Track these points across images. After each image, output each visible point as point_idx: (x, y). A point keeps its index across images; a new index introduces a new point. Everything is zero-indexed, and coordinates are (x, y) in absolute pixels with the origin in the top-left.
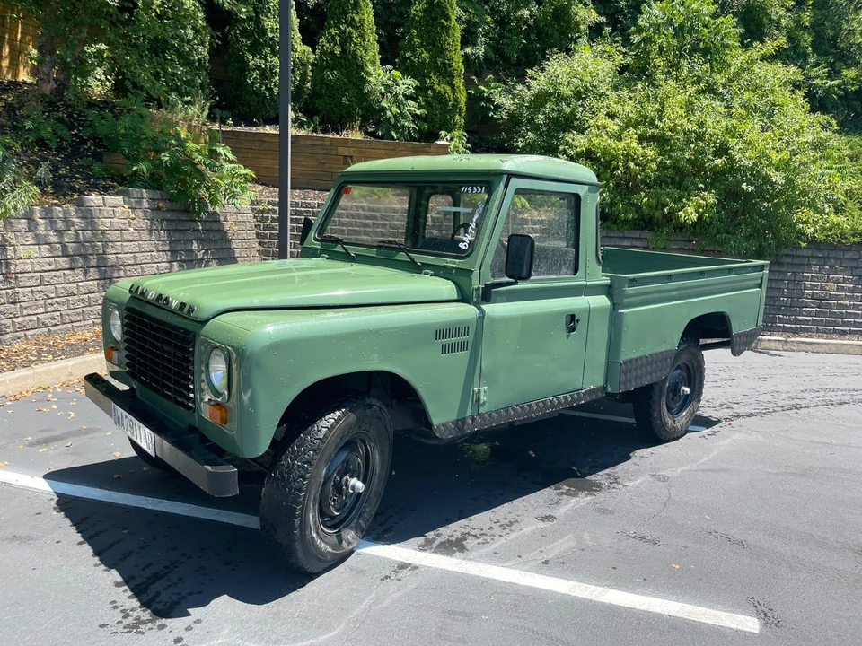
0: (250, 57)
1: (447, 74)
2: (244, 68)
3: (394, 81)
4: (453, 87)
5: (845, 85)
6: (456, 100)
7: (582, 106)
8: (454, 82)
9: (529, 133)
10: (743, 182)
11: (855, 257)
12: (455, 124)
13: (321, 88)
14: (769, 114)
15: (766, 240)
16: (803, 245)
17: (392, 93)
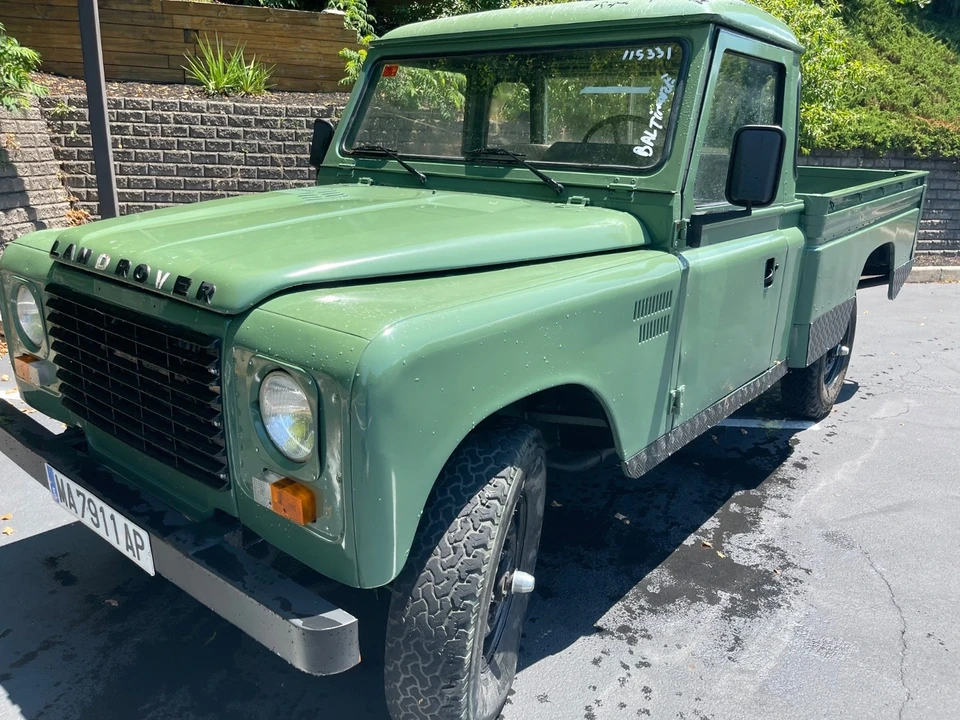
16: (806, 152)
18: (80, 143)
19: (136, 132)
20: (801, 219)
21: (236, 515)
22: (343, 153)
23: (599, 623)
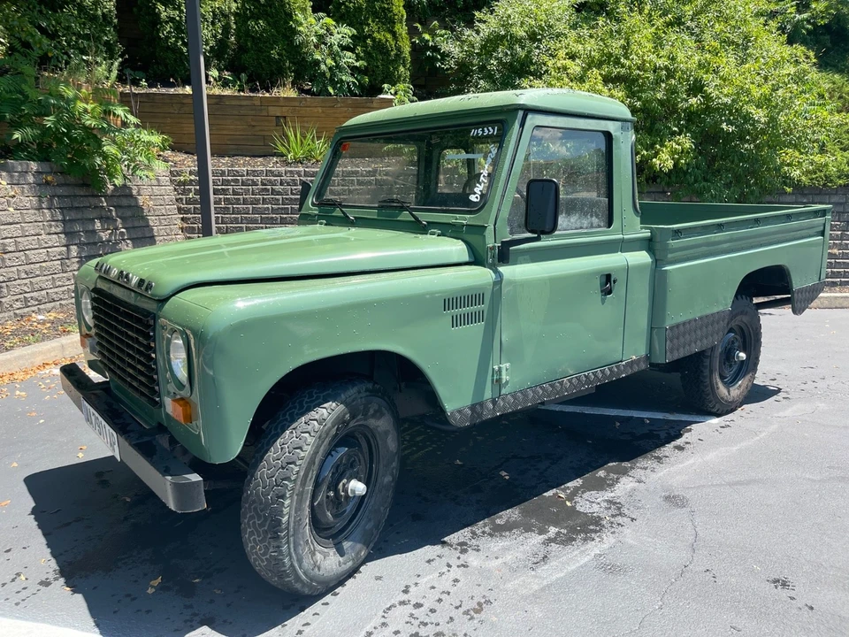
0: (161, 7)
1: (388, 21)
2: (156, 20)
3: (328, 30)
4: (394, 34)
5: (814, 18)
6: (399, 49)
7: (538, 47)
8: (396, 29)
9: (482, 82)
10: (722, 122)
11: (841, 201)
12: (400, 76)
13: (246, 41)
14: (743, 47)
15: (749, 186)
16: (789, 190)
17: (326, 44)
18: (195, 202)
19: (235, 193)
20: (649, 245)
21: (165, 424)
22: (313, 204)
23: (446, 539)
